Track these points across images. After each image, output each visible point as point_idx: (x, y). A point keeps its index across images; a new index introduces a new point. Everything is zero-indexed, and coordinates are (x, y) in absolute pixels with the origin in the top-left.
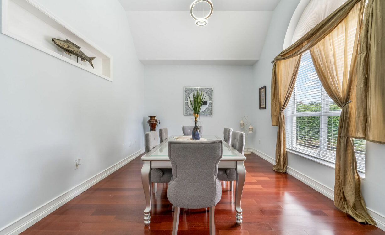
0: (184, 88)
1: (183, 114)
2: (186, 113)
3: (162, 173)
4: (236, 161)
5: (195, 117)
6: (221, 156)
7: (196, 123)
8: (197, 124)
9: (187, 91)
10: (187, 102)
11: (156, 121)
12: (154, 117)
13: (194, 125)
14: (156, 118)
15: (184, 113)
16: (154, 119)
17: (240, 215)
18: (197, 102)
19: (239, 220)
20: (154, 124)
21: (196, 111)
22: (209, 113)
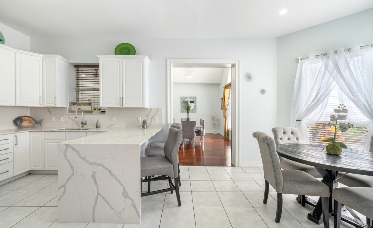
1: (180, 112)
2: (182, 111)
5: (188, 114)
6: (195, 125)
7: (188, 116)
9: (182, 99)
10: (182, 105)
21: (188, 112)
22: (194, 111)
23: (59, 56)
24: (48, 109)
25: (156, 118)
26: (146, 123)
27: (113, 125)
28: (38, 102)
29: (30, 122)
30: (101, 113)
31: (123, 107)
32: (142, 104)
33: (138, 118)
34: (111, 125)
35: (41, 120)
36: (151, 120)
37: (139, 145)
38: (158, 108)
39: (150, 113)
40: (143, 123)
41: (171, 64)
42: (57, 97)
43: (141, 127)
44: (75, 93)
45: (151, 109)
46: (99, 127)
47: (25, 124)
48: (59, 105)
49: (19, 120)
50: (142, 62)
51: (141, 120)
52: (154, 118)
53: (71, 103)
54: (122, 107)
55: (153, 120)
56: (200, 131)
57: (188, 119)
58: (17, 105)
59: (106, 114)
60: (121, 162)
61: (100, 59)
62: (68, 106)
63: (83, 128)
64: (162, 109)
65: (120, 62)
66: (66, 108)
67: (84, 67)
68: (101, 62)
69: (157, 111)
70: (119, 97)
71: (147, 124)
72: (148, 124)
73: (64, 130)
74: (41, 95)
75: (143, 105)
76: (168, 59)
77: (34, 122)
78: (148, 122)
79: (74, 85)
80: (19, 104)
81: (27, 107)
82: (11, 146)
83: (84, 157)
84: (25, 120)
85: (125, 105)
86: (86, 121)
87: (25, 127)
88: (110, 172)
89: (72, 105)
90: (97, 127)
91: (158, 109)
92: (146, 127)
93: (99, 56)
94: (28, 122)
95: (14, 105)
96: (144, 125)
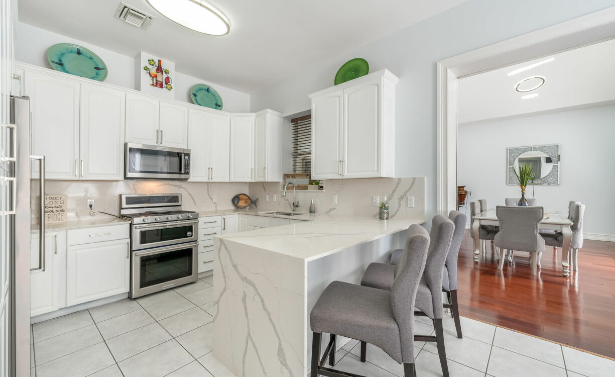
0: (507, 149)
1: (505, 182)
2: (509, 182)
3: (487, 233)
4: (562, 225)
5: (522, 189)
6: (542, 218)
7: (523, 195)
8: (525, 196)
9: (512, 153)
10: (513, 168)
11: (466, 192)
12: (463, 187)
13: (520, 197)
14: (465, 189)
15: (507, 182)
16: (463, 190)
17: (567, 269)
18: (524, 174)
19: (566, 272)
20: (463, 196)
21: (523, 183)
22: (552, 180)
23: (269, 110)
24: (263, 184)
25: (409, 197)
26: (387, 208)
27: (334, 209)
28: (250, 176)
29: (246, 202)
30: (319, 189)
31: (344, 177)
32: (376, 169)
33: (374, 197)
34: (331, 209)
35: (257, 199)
36: (399, 203)
37: (303, 260)
38: (414, 177)
39: (396, 187)
40: (381, 208)
41: (449, 70)
42: (266, 168)
43: (378, 217)
44: (291, 160)
45: (399, 180)
46: (314, 212)
47: (241, 203)
48: (269, 178)
49: (236, 199)
50: (378, 85)
51: (378, 201)
52: (405, 199)
53: (285, 175)
54: (341, 177)
55: (403, 203)
56: (561, 234)
57: (522, 201)
58: (231, 181)
59: (324, 191)
60: (276, 288)
61: (312, 100)
62: (281, 180)
63: (295, 212)
64: (424, 178)
65: (339, 97)
66: (278, 183)
67: (301, 120)
68: (314, 105)
69: (413, 184)
70: (338, 160)
71: (389, 210)
72: (392, 211)
73: (275, 215)
74: (253, 167)
75: (378, 171)
76: (438, 63)
77: (249, 201)
78: (393, 207)
79: (291, 147)
80: (233, 180)
81: (246, 183)
82: (218, 230)
83: (235, 264)
84: (242, 199)
85: (347, 175)
86: (298, 202)
87: (240, 208)
88: (262, 301)
89: (287, 177)
90: (311, 212)
91: (414, 179)
92: (385, 216)
93: (310, 96)
94: (244, 201)
95: (228, 181)
96: (383, 213)
